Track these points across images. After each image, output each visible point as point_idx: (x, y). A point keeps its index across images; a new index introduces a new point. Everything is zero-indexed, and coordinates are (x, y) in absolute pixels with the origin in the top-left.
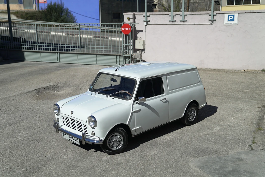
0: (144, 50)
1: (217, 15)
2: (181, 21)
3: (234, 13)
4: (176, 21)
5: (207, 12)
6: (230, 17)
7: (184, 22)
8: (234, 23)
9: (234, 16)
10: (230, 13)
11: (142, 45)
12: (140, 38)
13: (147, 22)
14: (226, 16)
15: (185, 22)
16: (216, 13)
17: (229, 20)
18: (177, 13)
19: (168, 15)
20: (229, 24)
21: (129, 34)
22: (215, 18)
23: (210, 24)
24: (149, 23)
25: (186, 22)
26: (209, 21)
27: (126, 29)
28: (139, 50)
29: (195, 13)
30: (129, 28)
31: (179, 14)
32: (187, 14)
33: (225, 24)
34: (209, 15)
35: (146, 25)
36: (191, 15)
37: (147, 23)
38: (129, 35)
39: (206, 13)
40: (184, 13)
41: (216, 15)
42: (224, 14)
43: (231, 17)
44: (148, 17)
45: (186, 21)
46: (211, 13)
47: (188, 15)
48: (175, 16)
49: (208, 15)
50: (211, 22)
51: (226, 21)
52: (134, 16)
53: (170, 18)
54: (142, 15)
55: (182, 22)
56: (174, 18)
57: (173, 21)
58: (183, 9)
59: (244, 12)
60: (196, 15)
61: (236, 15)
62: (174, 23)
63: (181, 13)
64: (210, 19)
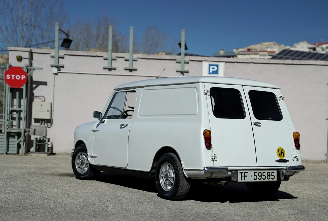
0: (49, 121)
1: (190, 62)
2: (126, 70)
3: (218, 61)
4: (117, 70)
6: (211, 67)
7: (132, 72)
9: (217, 66)
10: (211, 61)
11: (48, 111)
12: (43, 99)
13: (59, 68)
14: (205, 65)
15: (133, 71)
16: (188, 60)
17: (211, 72)
18: (120, 55)
19: (102, 57)
21: (22, 87)
22: (187, 67)
24: (62, 70)
26: (177, 72)
27: (15, 77)
28: (40, 122)
29: (152, 58)
30: (22, 76)
31: (123, 57)
32: (138, 58)
34: (177, 63)
35: (56, 74)
36: (145, 60)
37: (58, 70)
38: (22, 89)
39: (171, 58)
40: (132, 56)
41: (188, 62)
42: (201, 61)
43: (213, 68)
44: (60, 59)
45: (136, 70)
46: (180, 58)
47: (139, 60)
48: (116, 60)
49: (175, 61)
50: (179, 75)
52: (31, 53)
53: (106, 64)
54: (49, 54)
55: (128, 71)
56: (113, 63)
57: (110, 69)
58: (131, 48)
59: (234, 61)
60: (154, 60)
61: (222, 66)
62: (113, 72)
63: (127, 56)
64: (179, 69)
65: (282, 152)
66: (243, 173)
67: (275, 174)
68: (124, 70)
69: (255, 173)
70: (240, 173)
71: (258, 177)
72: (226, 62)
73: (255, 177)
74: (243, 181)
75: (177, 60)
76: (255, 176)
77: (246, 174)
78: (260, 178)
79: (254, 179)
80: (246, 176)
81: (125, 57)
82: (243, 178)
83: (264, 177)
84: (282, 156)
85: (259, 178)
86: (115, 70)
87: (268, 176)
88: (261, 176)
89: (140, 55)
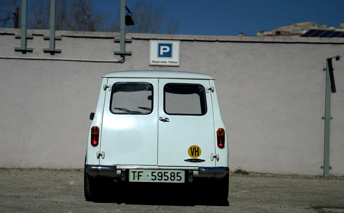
1: (133, 41)
2: (45, 52)
3: (171, 39)
4: (34, 52)
5: (109, 34)
6: (162, 47)
7: (54, 54)
8: (172, 62)
9: (170, 46)
10: (161, 39)
14: (154, 45)
15: (56, 54)
16: (130, 38)
17: (161, 54)
18: (37, 32)
19: (13, 34)
20: (160, 64)
22: (129, 48)
23: (117, 61)
25: (59, 54)
26: (115, 54)
29: (82, 35)
31: (42, 35)
32: (62, 36)
33: (152, 63)
34: (116, 42)
36: (72, 38)
39: (107, 36)
40: (55, 34)
41: (130, 41)
42: (148, 40)
43: (165, 49)
45: (59, 52)
46: (119, 36)
47: (63, 38)
48: (32, 39)
49: (113, 40)
50: (119, 58)
51: (154, 57)
53: (18, 44)
55: (49, 54)
56: (28, 43)
57: (24, 52)
58: (52, 23)
59: (193, 39)
60: (84, 39)
61: (176, 45)
62: (28, 55)
63: (47, 33)
64: (118, 50)
65: (197, 150)
66: (136, 172)
67: (183, 174)
68: (43, 52)
69: (152, 172)
70: (132, 172)
71: (157, 177)
72: (181, 40)
73: (154, 178)
74: (136, 180)
75: (115, 38)
76: (152, 175)
77: (140, 173)
78: (160, 178)
79: (152, 179)
80: (141, 176)
81: (44, 35)
82: (136, 178)
83: (166, 178)
84: (195, 155)
85: (158, 179)
86: (31, 53)
87: (172, 176)
88: (162, 176)
89: (64, 33)
